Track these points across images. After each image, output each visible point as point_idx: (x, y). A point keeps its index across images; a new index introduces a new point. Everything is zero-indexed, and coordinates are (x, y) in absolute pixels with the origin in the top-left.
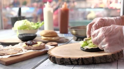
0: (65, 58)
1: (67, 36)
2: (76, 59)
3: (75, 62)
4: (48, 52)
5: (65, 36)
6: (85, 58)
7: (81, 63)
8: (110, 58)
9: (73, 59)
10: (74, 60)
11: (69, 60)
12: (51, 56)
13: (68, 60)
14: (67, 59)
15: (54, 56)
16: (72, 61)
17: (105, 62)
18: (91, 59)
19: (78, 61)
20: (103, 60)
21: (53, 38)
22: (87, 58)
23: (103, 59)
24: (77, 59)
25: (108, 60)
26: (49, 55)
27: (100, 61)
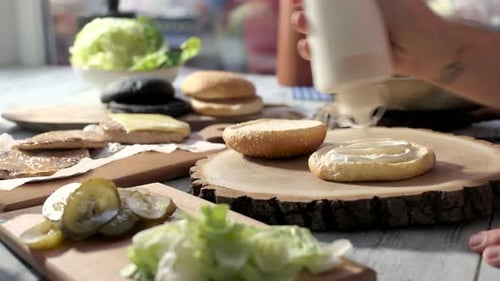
0: (255, 198)
1: (303, 99)
2: (298, 204)
3: (294, 218)
4: (192, 169)
5: (295, 98)
6: (340, 201)
7: (321, 223)
8: (454, 207)
9: (287, 204)
10: (291, 208)
11: (271, 209)
12: (201, 186)
13: (267, 205)
14: (262, 203)
15: (208, 188)
16: (284, 210)
17: (433, 222)
18: (369, 206)
19: (310, 214)
20: (421, 215)
21: (236, 108)
22: (348, 203)
23: (422, 211)
24: (304, 204)
25: (445, 214)
26: (194, 180)
27: (410, 219)
